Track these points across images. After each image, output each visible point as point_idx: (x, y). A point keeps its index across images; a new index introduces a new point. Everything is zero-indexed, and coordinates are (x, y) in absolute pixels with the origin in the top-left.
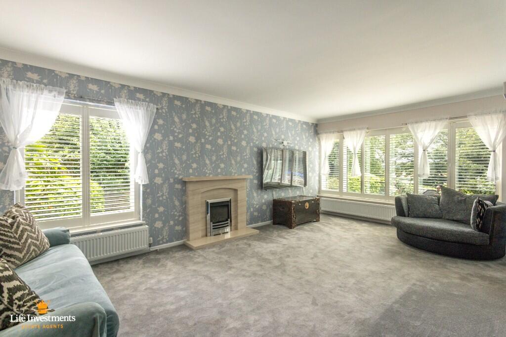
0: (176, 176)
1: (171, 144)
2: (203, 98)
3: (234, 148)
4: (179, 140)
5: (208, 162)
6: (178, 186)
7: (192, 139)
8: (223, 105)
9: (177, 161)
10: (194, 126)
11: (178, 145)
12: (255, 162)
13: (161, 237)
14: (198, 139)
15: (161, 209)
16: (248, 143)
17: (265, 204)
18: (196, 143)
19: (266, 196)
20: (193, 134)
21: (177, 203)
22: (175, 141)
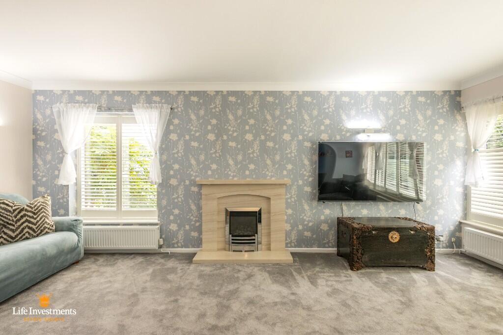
0: (193, 178)
1: (187, 144)
2: (225, 87)
3: (270, 144)
4: (195, 139)
5: (231, 162)
6: (195, 189)
7: (211, 137)
8: (253, 91)
9: (193, 162)
10: (214, 121)
11: (195, 144)
12: (306, 162)
13: (175, 241)
14: (219, 136)
15: (176, 212)
16: (294, 136)
17: (325, 222)
18: (217, 140)
19: (327, 212)
20: (212, 131)
21: (193, 207)
22: (191, 140)
